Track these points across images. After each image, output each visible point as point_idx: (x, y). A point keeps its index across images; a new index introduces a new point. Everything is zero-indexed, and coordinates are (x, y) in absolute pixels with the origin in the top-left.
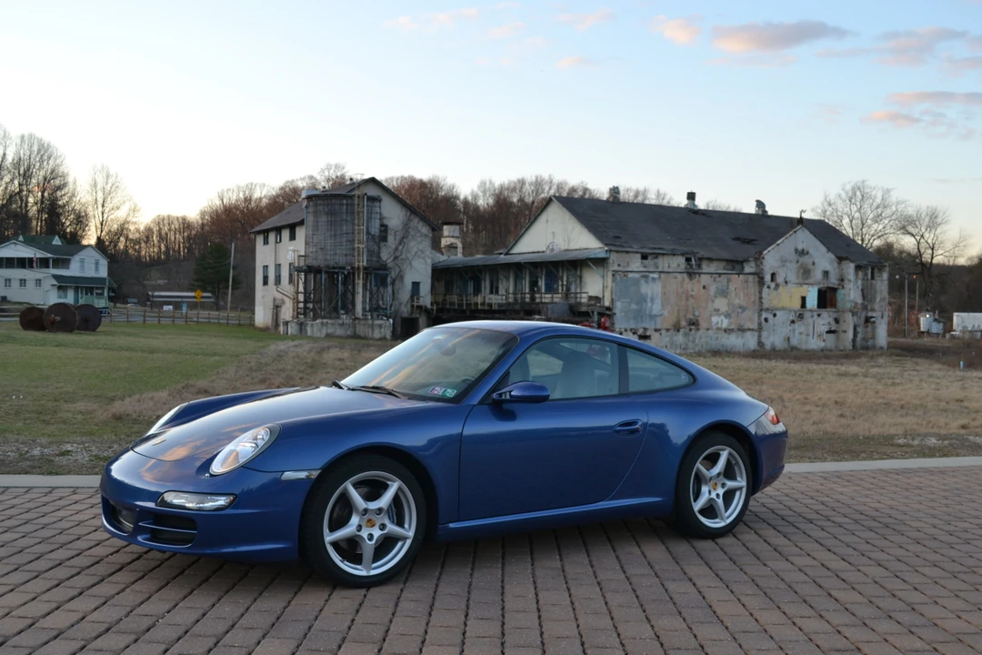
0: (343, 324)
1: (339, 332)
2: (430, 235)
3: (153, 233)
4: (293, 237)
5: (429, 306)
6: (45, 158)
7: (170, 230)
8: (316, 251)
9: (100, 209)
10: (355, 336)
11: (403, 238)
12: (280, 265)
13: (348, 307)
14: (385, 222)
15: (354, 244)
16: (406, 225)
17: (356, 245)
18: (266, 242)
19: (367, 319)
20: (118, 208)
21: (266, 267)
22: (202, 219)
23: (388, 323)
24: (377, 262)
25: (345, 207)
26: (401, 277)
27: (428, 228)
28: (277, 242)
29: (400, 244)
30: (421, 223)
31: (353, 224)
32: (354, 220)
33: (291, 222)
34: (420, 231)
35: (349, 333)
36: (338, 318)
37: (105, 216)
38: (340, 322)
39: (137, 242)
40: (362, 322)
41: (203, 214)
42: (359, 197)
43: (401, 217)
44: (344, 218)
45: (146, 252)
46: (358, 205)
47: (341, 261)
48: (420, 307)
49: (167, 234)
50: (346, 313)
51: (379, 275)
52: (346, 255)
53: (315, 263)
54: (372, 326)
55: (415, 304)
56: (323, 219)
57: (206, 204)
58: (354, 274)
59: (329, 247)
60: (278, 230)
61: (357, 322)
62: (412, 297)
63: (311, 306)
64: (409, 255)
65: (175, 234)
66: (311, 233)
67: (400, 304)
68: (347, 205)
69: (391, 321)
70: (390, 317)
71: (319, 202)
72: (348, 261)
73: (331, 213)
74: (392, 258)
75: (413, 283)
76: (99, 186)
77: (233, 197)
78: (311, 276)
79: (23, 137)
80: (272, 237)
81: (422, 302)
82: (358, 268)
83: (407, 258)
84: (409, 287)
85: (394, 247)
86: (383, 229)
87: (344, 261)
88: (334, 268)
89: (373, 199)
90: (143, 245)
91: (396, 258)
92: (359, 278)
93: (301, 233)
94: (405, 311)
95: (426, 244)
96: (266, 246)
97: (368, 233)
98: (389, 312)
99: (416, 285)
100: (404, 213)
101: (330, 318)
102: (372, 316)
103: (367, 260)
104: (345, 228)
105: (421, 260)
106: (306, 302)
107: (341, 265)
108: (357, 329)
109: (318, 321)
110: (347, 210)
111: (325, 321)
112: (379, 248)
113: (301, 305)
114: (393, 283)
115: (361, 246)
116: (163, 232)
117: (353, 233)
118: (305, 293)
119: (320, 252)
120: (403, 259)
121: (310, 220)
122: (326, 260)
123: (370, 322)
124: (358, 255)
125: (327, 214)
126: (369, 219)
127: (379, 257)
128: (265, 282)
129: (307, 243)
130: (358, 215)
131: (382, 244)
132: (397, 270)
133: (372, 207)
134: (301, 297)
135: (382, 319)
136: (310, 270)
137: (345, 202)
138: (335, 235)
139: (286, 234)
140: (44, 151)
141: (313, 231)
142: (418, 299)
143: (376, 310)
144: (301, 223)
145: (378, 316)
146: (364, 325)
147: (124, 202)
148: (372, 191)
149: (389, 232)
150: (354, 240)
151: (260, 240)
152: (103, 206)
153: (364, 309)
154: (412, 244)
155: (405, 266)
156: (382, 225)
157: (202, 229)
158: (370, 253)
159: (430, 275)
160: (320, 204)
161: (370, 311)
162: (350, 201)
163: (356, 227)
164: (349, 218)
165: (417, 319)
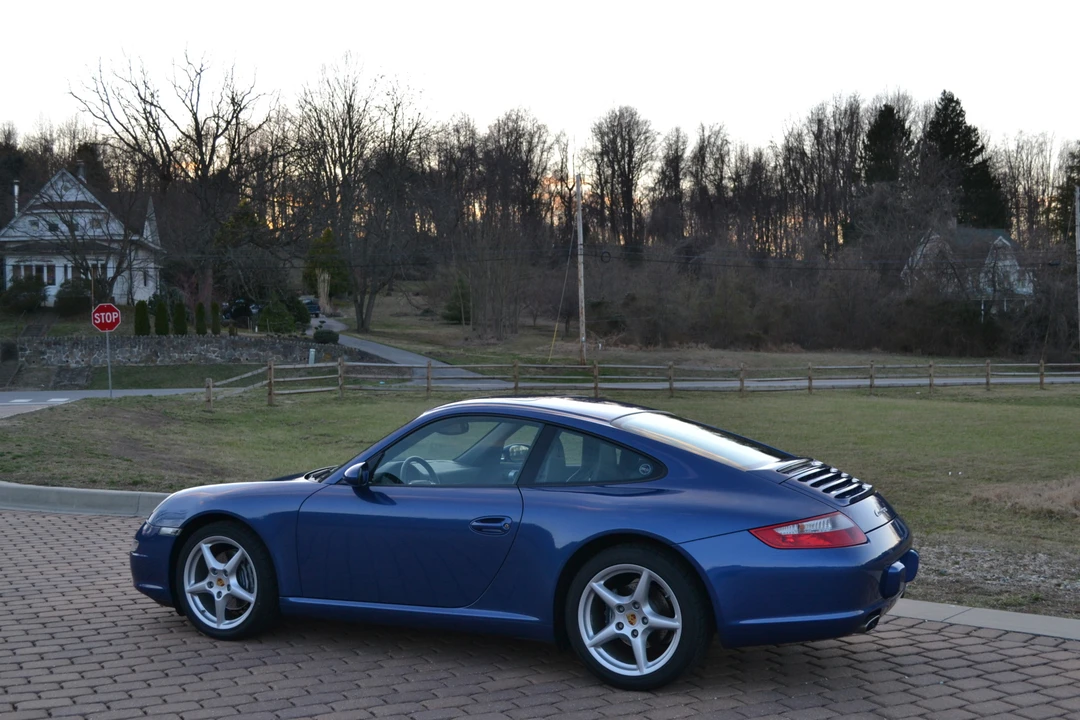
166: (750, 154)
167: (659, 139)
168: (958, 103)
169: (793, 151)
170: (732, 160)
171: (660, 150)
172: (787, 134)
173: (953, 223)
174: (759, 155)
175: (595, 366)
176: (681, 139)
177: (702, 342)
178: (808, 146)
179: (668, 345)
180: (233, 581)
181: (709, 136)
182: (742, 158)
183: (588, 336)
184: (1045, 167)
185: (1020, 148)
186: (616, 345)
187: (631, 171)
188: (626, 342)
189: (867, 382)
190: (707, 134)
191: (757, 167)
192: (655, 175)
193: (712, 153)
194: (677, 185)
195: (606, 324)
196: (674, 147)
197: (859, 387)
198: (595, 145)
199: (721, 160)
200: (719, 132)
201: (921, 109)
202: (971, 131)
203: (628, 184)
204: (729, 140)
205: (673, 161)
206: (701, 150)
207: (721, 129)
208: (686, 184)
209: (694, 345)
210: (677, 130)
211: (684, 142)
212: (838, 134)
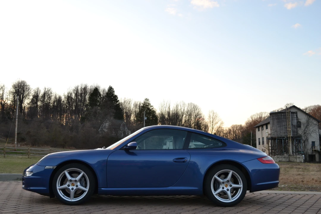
0: (285, 157)
1: (284, 160)
2: (318, 124)
3: (231, 131)
4: (267, 128)
5: (319, 150)
6: (195, 109)
7: (237, 129)
8: (274, 132)
9: (212, 124)
10: (290, 161)
11: (307, 126)
12: (263, 138)
13: (287, 151)
14: (300, 121)
15: (287, 129)
16: (308, 121)
17: (288, 129)
18: (259, 130)
19: (294, 155)
20: (217, 123)
21: (259, 139)
22: (247, 125)
23: (302, 157)
24: (297, 135)
25: (283, 116)
26: (307, 140)
27: (316, 122)
28: (262, 130)
29: (306, 128)
30: (313, 120)
31: (287, 122)
32: (286, 120)
33: (266, 123)
34: (313, 123)
35: (287, 160)
36: (283, 155)
37: (213, 126)
38: (284, 156)
39: (227, 134)
40: (292, 156)
41: (247, 124)
42: (288, 112)
43: (306, 118)
44: (283, 120)
45: (230, 137)
46: (288, 115)
47: (283, 135)
48: (315, 151)
49: (235, 131)
50: (286, 153)
51: (297, 139)
52: (285, 133)
53: (274, 136)
54: (296, 158)
55: (313, 149)
56: (276, 121)
57: (247, 120)
58: (288, 139)
59: (278, 131)
60: (262, 126)
61: (290, 156)
62: (312, 147)
63: (273, 151)
64: (310, 132)
65: (238, 131)
66: (272, 126)
67: (308, 150)
68: (284, 115)
69: (303, 156)
70: (303, 154)
72: (285, 135)
73: (278, 119)
74: (303, 133)
75: (312, 142)
76: (211, 117)
77: (256, 117)
78: (273, 141)
79: (189, 104)
80: (260, 128)
81: (316, 149)
82: (289, 137)
83: (309, 133)
84: (311, 143)
85: (304, 129)
86: (299, 123)
87: (284, 135)
88: (281, 138)
89: (293, 113)
90: (228, 135)
91: (305, 133)
92: (290, 141)
93: (269, 126)
94: (310, 152)
95: (316, 128)
96: (259, 132)
97: (292, 125)
98: (302, 152)
99: (313, 143)
100: (306, 117)
101: (280, 155)
102: (295, 154)
103: (292, 134)
104: (283, 123)
105: (315, 133)
106: (272, 150)
107: (283, 136)
108: (290, 159)
109: (276, 156)
110: (284, 117)
111: (278, 156)
112: (297, 129)
113: (270, 151)
114: (304, 142)
115: (290, 129)
116: (234, 130)
117: (287, 125)
118: (271, 147)
119: (275, 132)
120: (308, 134)
121: (271, 122)
122: (277, 135)
123: (295, 156)
124: (289, 133)
125: (277, 119)
126: (292, 120)
127: (297, 132)
128: (259, 144)
129: (271, 130)
130: (288, 119)
131: (298, 129)
132: (306, 137)
133: (293, 115)
134: (270, 148)
135: (300, 155)
136: (273, 139)
137: (283, 114)
138: (280, 126)
139: (265, 127)
140: (195, 107)
141: (272, 125)
142: (314, 148)
143: (298, 152)
144: (269, 123)
145: (298, 154)
146: (293, 157)
147: (219, 121)
148: (293, 110)
149: (301, 124)
150: (287, 128)
151: (257, 130)
153: (293, 152)
154: (311, 128)
155: (308, 136)
156: (297, 122)
157: (247, 128)
158: (293, 132)
159: (319, 139)
160: (274, 116)
161: (295, 152)
162: (284, 114)
163: (288, 123)
164: (285, 120)
165: (315, 155)
166: (57, 97)
167: (32, 90)
168: (113, 89)
169: (69, 98)
170: (53, 98)
171: (32, 93)
172: (68, 92)
174: (60, 98)
175: (29, 149)
176: (39, 91)
177: (48, 145)
178: (73, 96)
179: (39, 146)
180: (79, 184)
181: (47, 91)
183: (17, 143)
184: (130, 107)
185: (125, 102)
186: (24, 145)
187: (23, 98)
188: (26, 145)
190: (46, 90)
191: (59, 100)
192: (30, 100)
193: (47, 96)
194: (37, 103)
195: (21, 140)
196: (37, 93)
198: (13, 90)
199: (50, 98)
200: (50, 90)
201: (102, 90)
202: (116, 96)
203: (21, 102)
204: (52, 92)
205: (36, 97)
206: (44, 94)
207: (50, 89)
208: (39, 103)
209: (46, 146)
210: (38, 88)
211: (40, 92)
212: (81, 94)
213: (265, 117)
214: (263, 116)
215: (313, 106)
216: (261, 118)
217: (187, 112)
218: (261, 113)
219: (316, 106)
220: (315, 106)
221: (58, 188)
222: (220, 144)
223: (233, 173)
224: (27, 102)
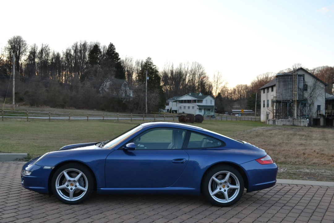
0: (289, 121)
1: (288, 123)
2: (325, 88)
3: (236, 91)
4: (272, 91)
5: (324, 114)
6: (200, 68)
7: (242, 89)
8: (279, 95)
9: (216, 83)
10: (294, 125)
11: (314, 89)
12: (268, 100)
13: (291, 115)
14: (306, 84)
15: (293, 92)
16: (315, 84)
17: (294, 93)
18: (264, 92)
19: (298, 119)
20: (222, 83)
21: (264, 101)
22: (252, 85)
23: (306, 121)
24: (302, 98)
25: (289, 79)
26: (313, 103)
27: (324, 85)
28: (267, 92)
29: (312, 91)
30: (321, 83)
31: (293, 85)
32: (293, 83)
33: (272, 85)
34: (320, 86)
35: (291, 124)
36: (287, 118)
37: (218, 86)
38: (288, 120)
39: (231, 93)
40: (296, 120)
41: (252, 83)
42: (295, 75)
43: (313, 82)
44: (289, 83)
45: (235, 97)
46: (294, 78)
47: (289, 98)
48: (320, 115)
49: (240, 90)
50: (291, 117)
51: (303, 102)
52: (290, 96)
53: (279, 99)
54: (300, 122)
55: (319, 113)
56: (282, 84)
57: (253, 80)
58: (293, 103)
59: (284, 94)
60: (268, 88)
61: (294, 120)
62: (317, 111)
63: (278, 114)
64: (316, 95)
65: (243, 91)
66: (278, 89)
67: (313, 113)
68: (290, 78)
69: (308, 120)
70: (307, 118)
71: (280, 78)
72: (291, 98)
73: (284, 81)
74: (309, 97)
75: (318, 106)
76: (216, 77)
77: (262, 77)
78: (278, 104)
79: (193, 63)
80: (266, 90)
81: (321, 113)
82: (295, 101)
83: (315, 97)
84: (316, 107)
85: (310, 92)
86: (305, 86)
87: (290, 98)
88: (286, 101)
89: (300, 76)
90: (233, 94)
91: (311, 97)
92: (295, 104)
93: (275, 89)
94: (315, 116)
95: (323, 91)
96: (264, 94)
97: (298, 88)
98: (307, 116)
99: (319, 107)
100: (314, 80)
101: (285, 119)
102: (300, 118)
103: (298, 98)
104: (289, 86)
105: (321, 97)
106: (276, 113)
107: (288, 100)
108: (294, 123)
109: (280, 120)
110: (290, 80)
111: (282, 120)
112: (303, 93)
113: (275, 114)
114: (310, 106)
115: (296, 93)
116: (239, 90)
117: (293, 88)
118: (276, 110)
119: (281, 95)
120: (314, 97)
121: (277, 84)
122: (283, 98)
123: (299, 120)
124: (295, 96)
125: (283, 82)
126: (299, 83)
127: (303, 96)
128: (264, 106)
129: (276, 92)
130: (294, 82)
131: (305, 92)
132: (311, 101)
133: (300, 78)
134: (275, 111)
135: (304, 119)
136: (278, 102)
137: (289, 77)
138: (286, 89)
139: (270, 89)
140: (199, 67)
141: (278, 88)
142: (320, 111)
143: (303, 116)
144: (275, 85)
145: (303, 118)
146: (297, 121)
147: (224, 81)
148: (301, 73)
149: (308, 87)
150: (293, 91)
151: (262, 92)
152: (217, 82)
153: (297, 115)
154: (317, 91)
155: (314, 100)
156: (304, 85)
157: (252, 88)
158: (299, 95)
159: (325, 103)
160: (281, 79)
161: (300, 116)
162: (291, 77)
163: (294, 86)
164: (291, 83)
165: (319, 119)
166: (56, 53)
167: (29, 46)
168: (114, 46)
169: (68, 54)
170: (51, 55)
171: (29, 49)
172: (67, 49)
173: (113, 77)
174: (58, 54)
175: (27, 112)
176: (36, 47)
177: (48, 106)
178: (72, 52)
179: (38, 106)
180: (77, 184)
181: (44, 47)
182: (54, 54)
183: (15, 103)
184: (132, 65)
185: (126, 59)
186: (22, 105)
187: (19, 54)
188: (25, 105)
189: (102, 118)
190: (44, 46)
191: (57, 57)
192: (27, 57)
193: (45, 52)
194: (35, 60)
195: (19, 100)
196: (34, 49)
197: (100, 119)
198: (9, 46)
199: (48, 54)
200: (47, 46)
201: (103, 47)
202: (117, 54)
203: (18, 58)
204: (50, 49)
205: (33, 53)
206: (42, 50)
207: (48, 46)
208: (37, 60)
209: (45, 106)
210: (35, 45)
211: (37, 48)
212: (81, 51)
213: (271, 77)
214: (270, 76)
215: (321, 67)
216: (267, 78)
217: (191, 71)
218: (268, 74)
219: (325, 67)
220: (323, 66)
221: (57, 188)
222: (219, 144)
223: (230, 174)
224: (24, 59)
